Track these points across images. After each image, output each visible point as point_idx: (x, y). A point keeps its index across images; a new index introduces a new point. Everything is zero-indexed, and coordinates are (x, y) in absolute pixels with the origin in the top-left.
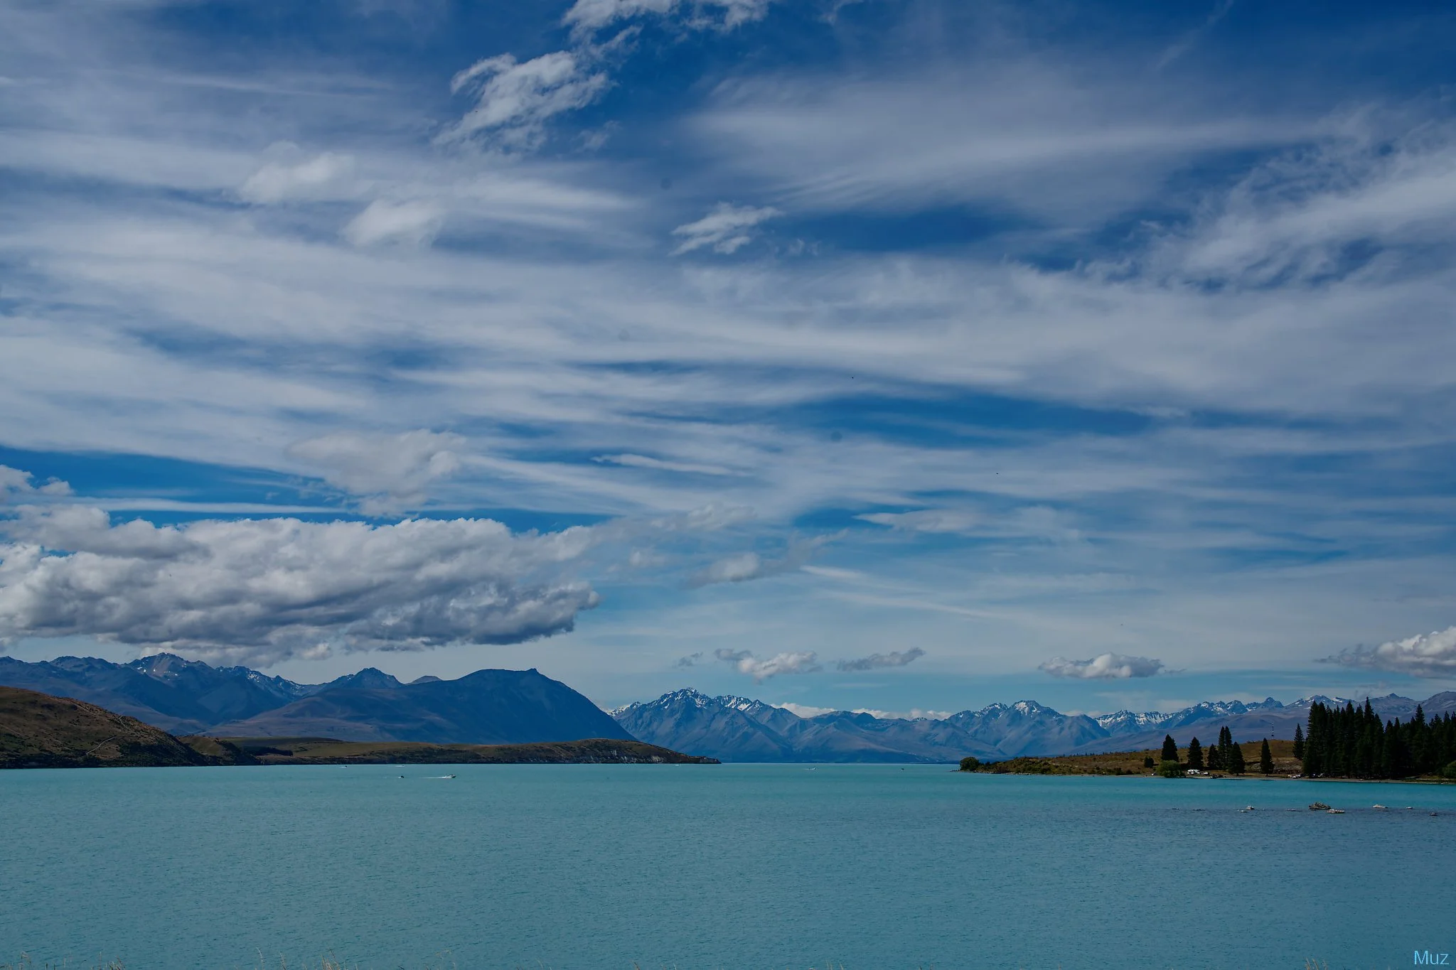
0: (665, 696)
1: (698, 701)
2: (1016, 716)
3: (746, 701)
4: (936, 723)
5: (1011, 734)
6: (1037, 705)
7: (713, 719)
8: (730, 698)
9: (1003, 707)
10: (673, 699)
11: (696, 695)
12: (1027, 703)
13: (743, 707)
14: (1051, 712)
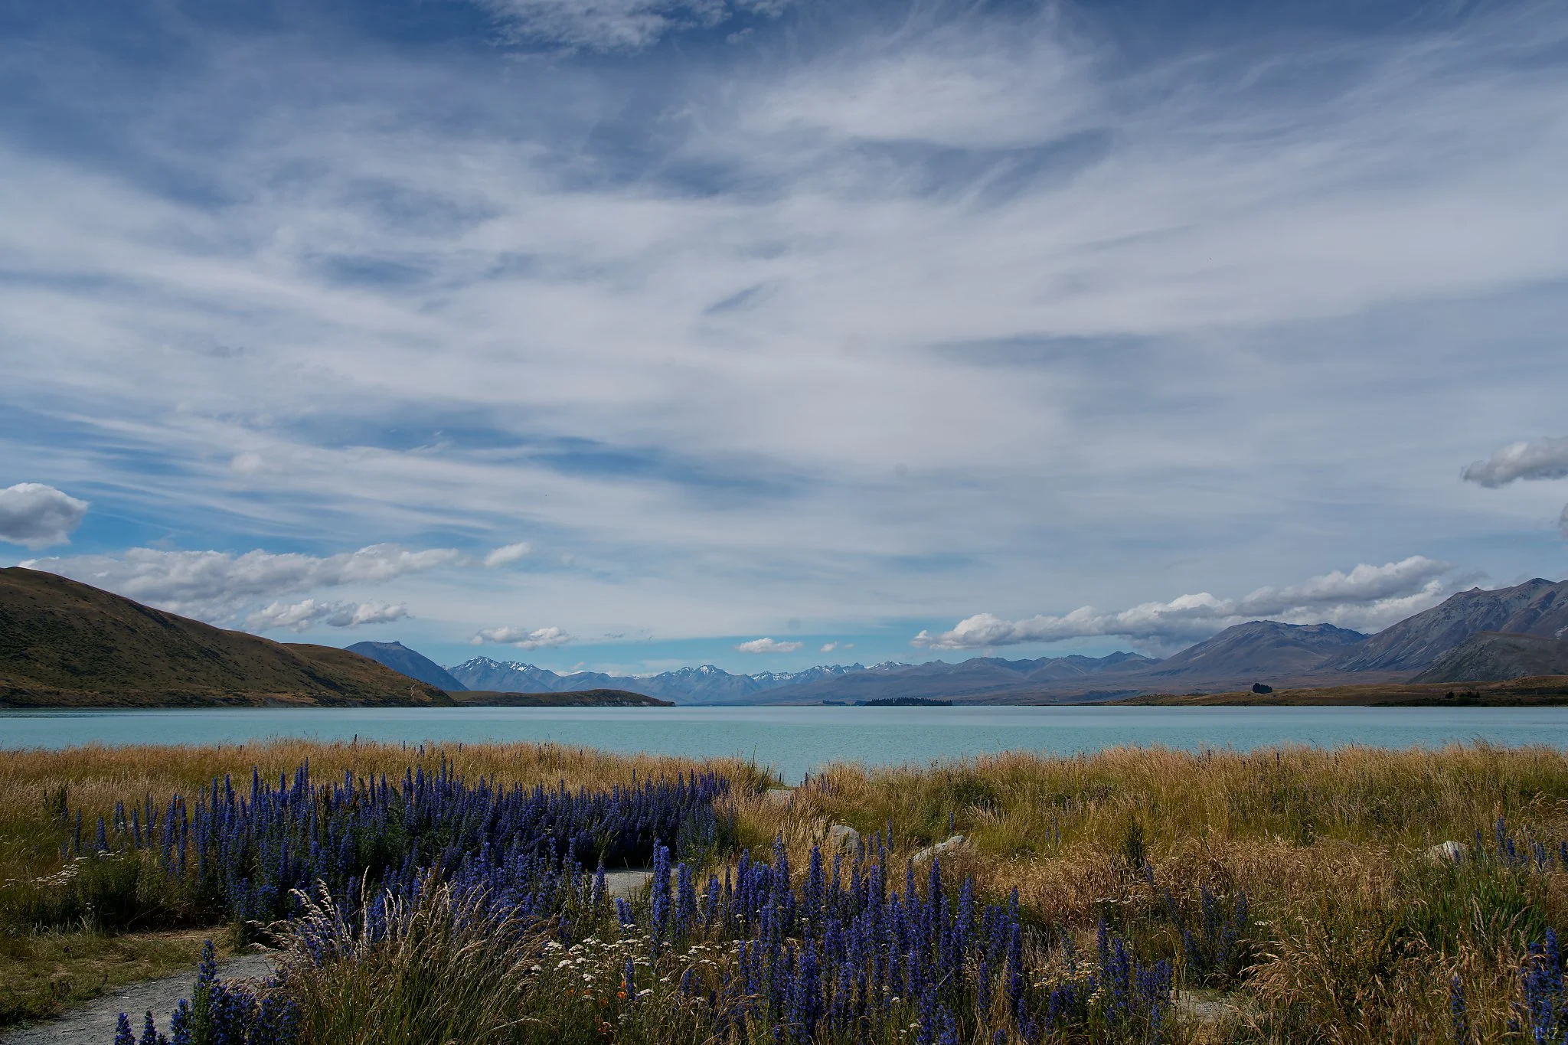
0: (469, 661)
1: (493, 665)
2: (700, 674)
3: (523, 665)
4: (653, 679)
5: (699, 687)
6: (714, 668)
7: (504, 676)
8: (512, 663)
9: (691, 670)
10: (475, 663)
11: (491, 661)
12: (708, 667)
13: (522, 669)
14: (722, 673)
